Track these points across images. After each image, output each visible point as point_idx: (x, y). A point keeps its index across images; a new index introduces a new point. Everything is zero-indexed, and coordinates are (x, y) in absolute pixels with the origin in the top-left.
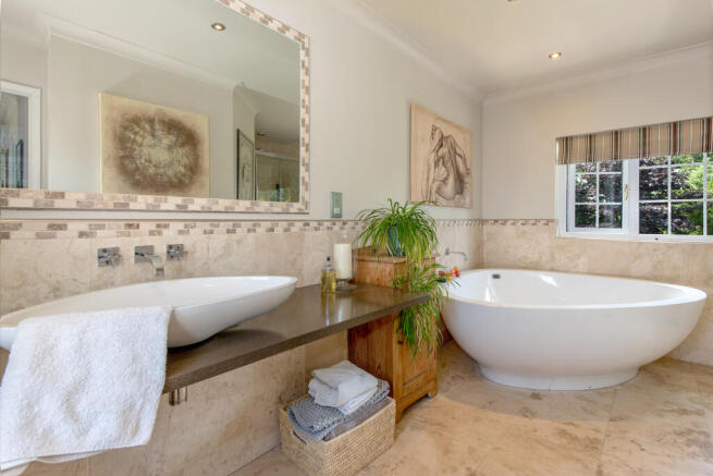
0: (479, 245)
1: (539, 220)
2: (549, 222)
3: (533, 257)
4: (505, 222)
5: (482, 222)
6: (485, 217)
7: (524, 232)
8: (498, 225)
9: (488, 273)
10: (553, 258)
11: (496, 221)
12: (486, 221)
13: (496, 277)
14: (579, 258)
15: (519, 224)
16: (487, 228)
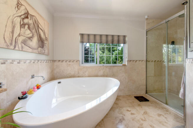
0: (52, 71)
1: (74, 61)
2: (77, 61)
3: (72, 73)
4: (63, 61)
5: (54, 61)
6: (55, 59)
7: (69, 65)
8: (60, 63)
9: (56, 82)
10: (79, 73)
11: (59, 61)
12: (56, 61)
13: (59, 83)
14: (86, 72)
15: (68, 62)
16: (56, 63)
